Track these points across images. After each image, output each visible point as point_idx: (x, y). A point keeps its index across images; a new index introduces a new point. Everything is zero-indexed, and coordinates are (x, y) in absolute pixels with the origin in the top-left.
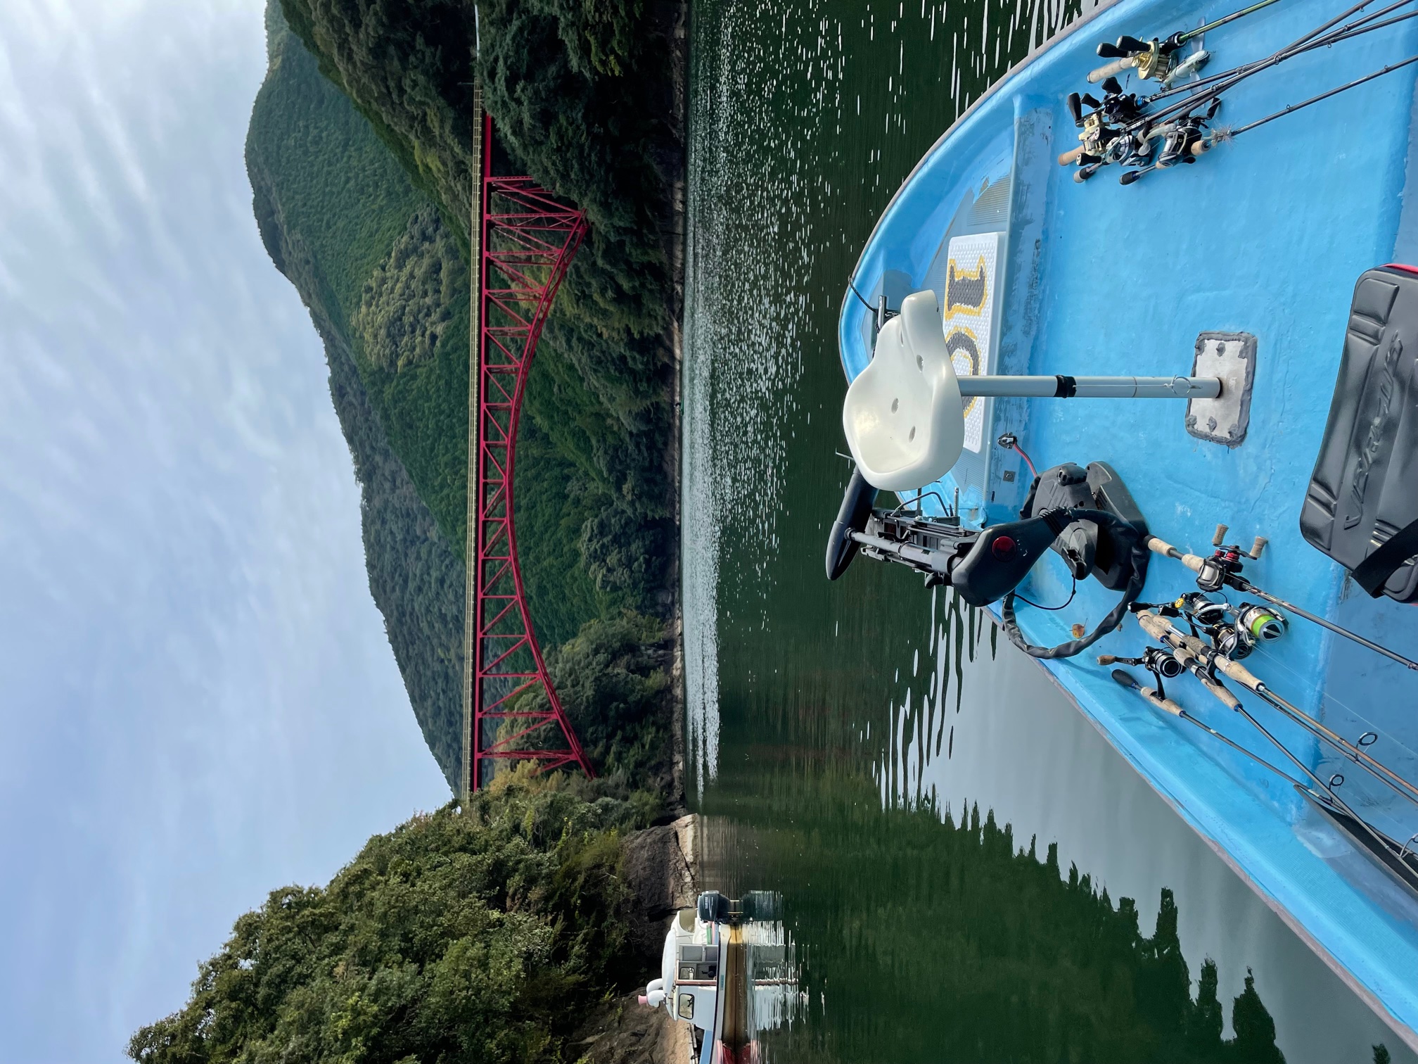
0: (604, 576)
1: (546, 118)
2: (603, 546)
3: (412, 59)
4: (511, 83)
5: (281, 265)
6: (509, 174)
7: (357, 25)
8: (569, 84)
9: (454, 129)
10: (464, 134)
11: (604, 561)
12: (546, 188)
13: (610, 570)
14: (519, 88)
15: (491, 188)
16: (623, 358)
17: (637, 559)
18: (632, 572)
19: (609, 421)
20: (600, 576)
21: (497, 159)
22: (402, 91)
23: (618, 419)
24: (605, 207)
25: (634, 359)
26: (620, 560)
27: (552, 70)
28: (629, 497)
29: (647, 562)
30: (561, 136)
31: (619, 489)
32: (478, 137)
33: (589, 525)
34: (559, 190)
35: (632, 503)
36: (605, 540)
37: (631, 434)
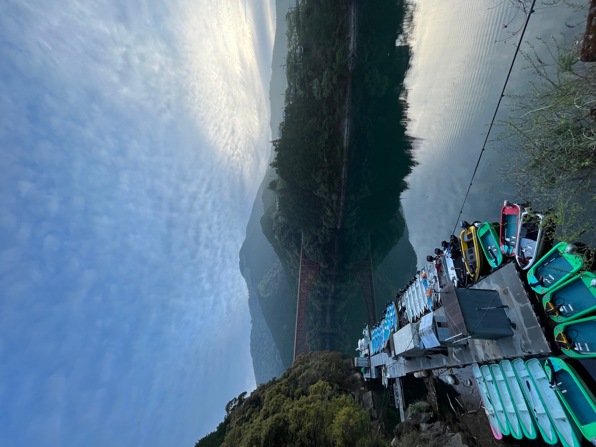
0: (311, 346)
1: (315, 250)
2: (311, 339)
3: (291, 241)
4: (309, 245)
5: (243, 274)
6: (306, 259)
7: (283, 235)
8: (319, 245)
9: (298, 251)
10: (299, 253)
11: (311, 343)
12: (313, 261)
13: (312, 345)
14: (311, 246)
15: (303, 261)
16: (319, 294)
17: (319, 343)
18: (317, 345)
19: (314, 309)
20: (310, 346)
21: (304, 256)
22: (289, 245)
23: (316, 308)
24: (324, 265)
25: (321, 294)
26: (315, 343)
27: (316, 243)
28: (317, 327)
29: (321, 344)
30: (317, 253)
31: (315, 325)
32: (301, 253)
33: (307, 334)
34: (316, 261)
35: (318, 328)
36: (311, 337)
37: (319, 311)
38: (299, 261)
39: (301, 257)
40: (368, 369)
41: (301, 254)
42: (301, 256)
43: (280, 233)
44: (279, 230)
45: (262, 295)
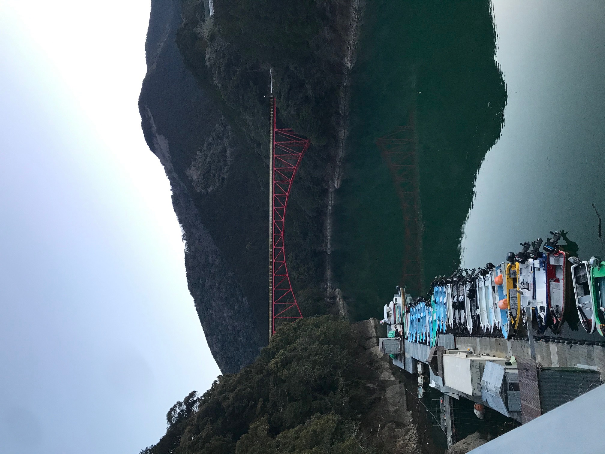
1: (298, 111)
2: (297, 264)
3: (248, 90)
4: (287, 100)
6: (282, 128)
7: (230, 78)
8: (306, 100)
9: (263, 113)
10: (267, 114)
11: (298, 270)
12: (296, 132)
14: (290, 101)
15: (276, 133)
17: (311, 269)
18: (309, 274)
23: (305, 211)
26: (304, 270)
29: (316, 270)
30: (303, 116)
34: (301, 134)
38: (268, 133)
39: (271, 125)
40: (401, 356)
41: (271, 119)
42: (271, 122)
43: (223, 74)
44: (219, 68)
45: (198, 189)
